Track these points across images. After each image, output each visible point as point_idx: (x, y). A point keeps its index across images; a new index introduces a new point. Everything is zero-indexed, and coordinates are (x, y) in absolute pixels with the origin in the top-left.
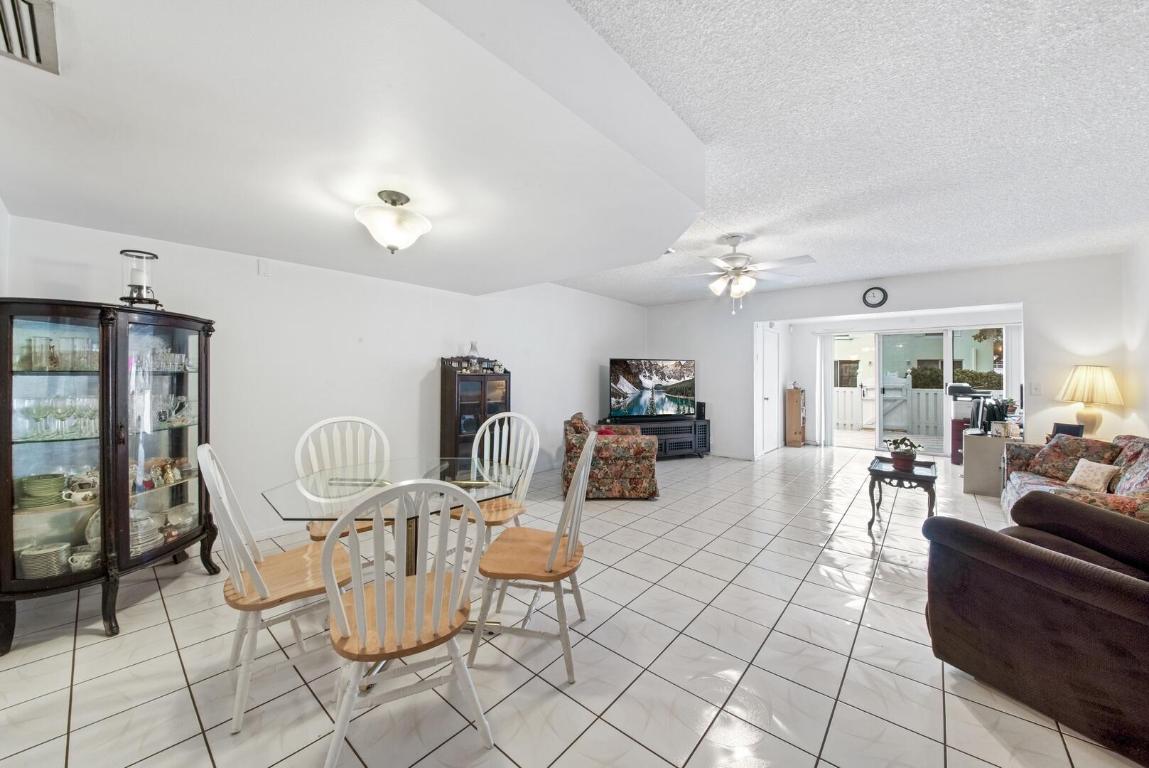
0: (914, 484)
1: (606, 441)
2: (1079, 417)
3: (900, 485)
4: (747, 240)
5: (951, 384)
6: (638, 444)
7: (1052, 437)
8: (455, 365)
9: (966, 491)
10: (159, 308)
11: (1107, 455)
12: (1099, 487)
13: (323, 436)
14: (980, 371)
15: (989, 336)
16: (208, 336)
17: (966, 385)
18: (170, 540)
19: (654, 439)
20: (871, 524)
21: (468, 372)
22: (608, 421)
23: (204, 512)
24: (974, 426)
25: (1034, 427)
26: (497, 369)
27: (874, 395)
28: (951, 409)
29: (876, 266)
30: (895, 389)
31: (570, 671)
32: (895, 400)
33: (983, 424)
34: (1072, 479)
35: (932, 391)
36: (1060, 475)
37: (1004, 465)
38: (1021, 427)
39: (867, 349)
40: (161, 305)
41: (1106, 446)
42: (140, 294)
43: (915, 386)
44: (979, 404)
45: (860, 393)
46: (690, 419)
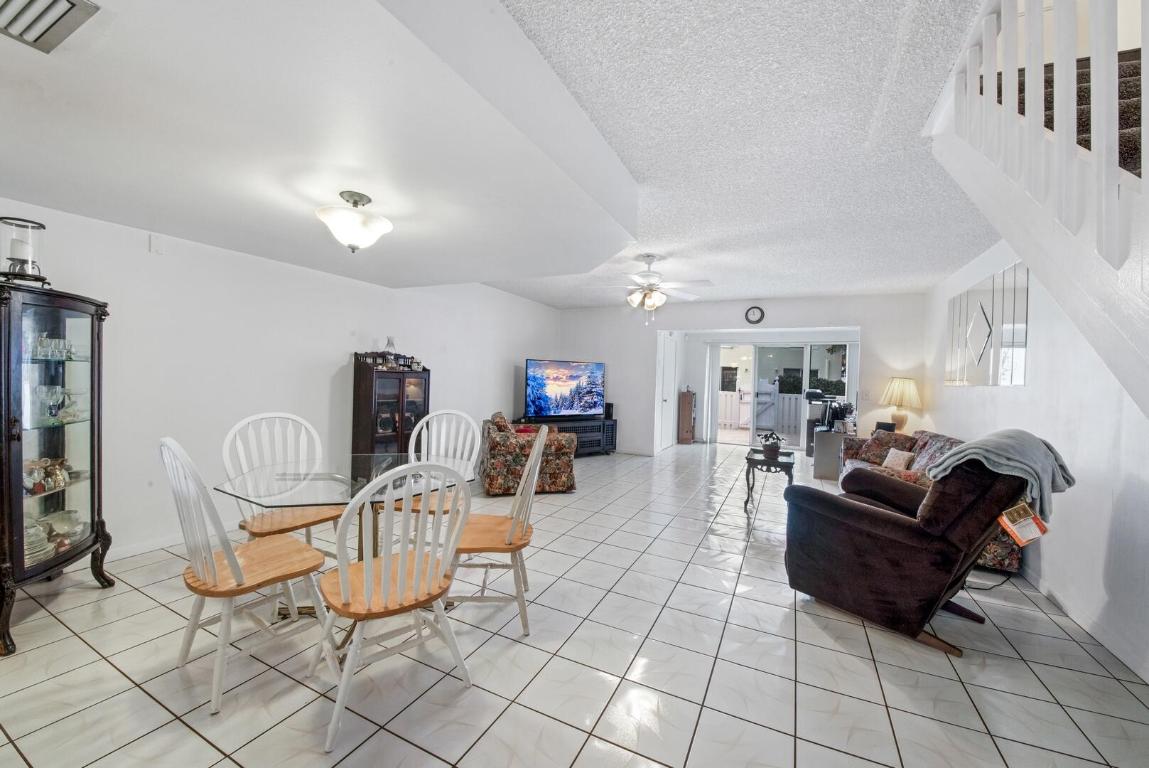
0: (778, 469)
1: (529, 439)
2: (894, 417)
3: (769, 470)
4: (659, 260)
5: (808, 390)
6: (557, 440)
7: (874, 432)
8: (369, 361)
9: (815, 477)
10: (46, 287)
11: (908, 445)
12: (901, 468)
13: (251, 433)
14: (830, 380)
15: (837, 350)
16: (101, 320)
17: (819, 391)
18: (63, 549)
19: (573, 436)
20: (746, 503)
21: (385, 369)
22: (523, 420)
23: (96, 518)
24: (823, 424)
25: (863, 425)
26: (415, 367)
27: (749, 398)
28: (807, 410)
29: (756, 289)
30: (766, 394)
31: (525, 625)
32: (766, 403)
33: (829, 422)
34: (885, 464)
35: (794, 396)
36: (878, 460)
37: (842, 455)
38: (855, 425)
39: (745, 358)
40: (49, 284)
41: (908, 439)
42: (22, 268)
43: (781, 391)
44: (826, 406)
45: (738, 396)
46: (599, 419)
